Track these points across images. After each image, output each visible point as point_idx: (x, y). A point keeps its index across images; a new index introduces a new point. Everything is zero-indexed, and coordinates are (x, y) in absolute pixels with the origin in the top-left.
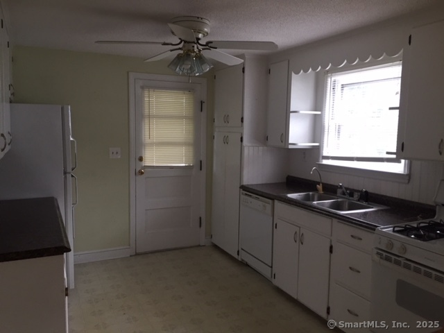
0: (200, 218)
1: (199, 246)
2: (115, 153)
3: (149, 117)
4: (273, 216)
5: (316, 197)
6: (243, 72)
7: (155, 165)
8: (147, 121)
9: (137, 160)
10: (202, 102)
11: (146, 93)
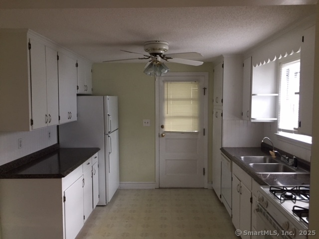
0: (204, 169)
1: (203, 188)
2: (146, 123)
3: (167, 100)
4: (232, 171)
5: (267, 160)
6: (223, 67)
7: (171, 130)
8: (166, 102)
9: (160, 127)
10: (205, 89)
11: (166, 85)
